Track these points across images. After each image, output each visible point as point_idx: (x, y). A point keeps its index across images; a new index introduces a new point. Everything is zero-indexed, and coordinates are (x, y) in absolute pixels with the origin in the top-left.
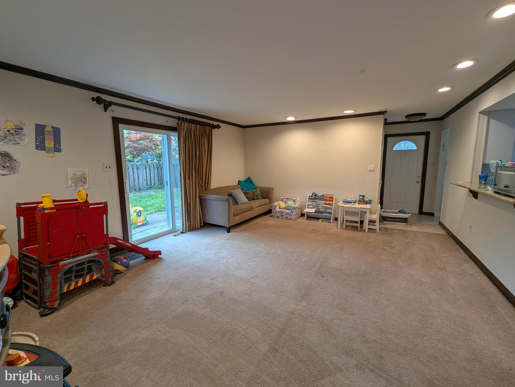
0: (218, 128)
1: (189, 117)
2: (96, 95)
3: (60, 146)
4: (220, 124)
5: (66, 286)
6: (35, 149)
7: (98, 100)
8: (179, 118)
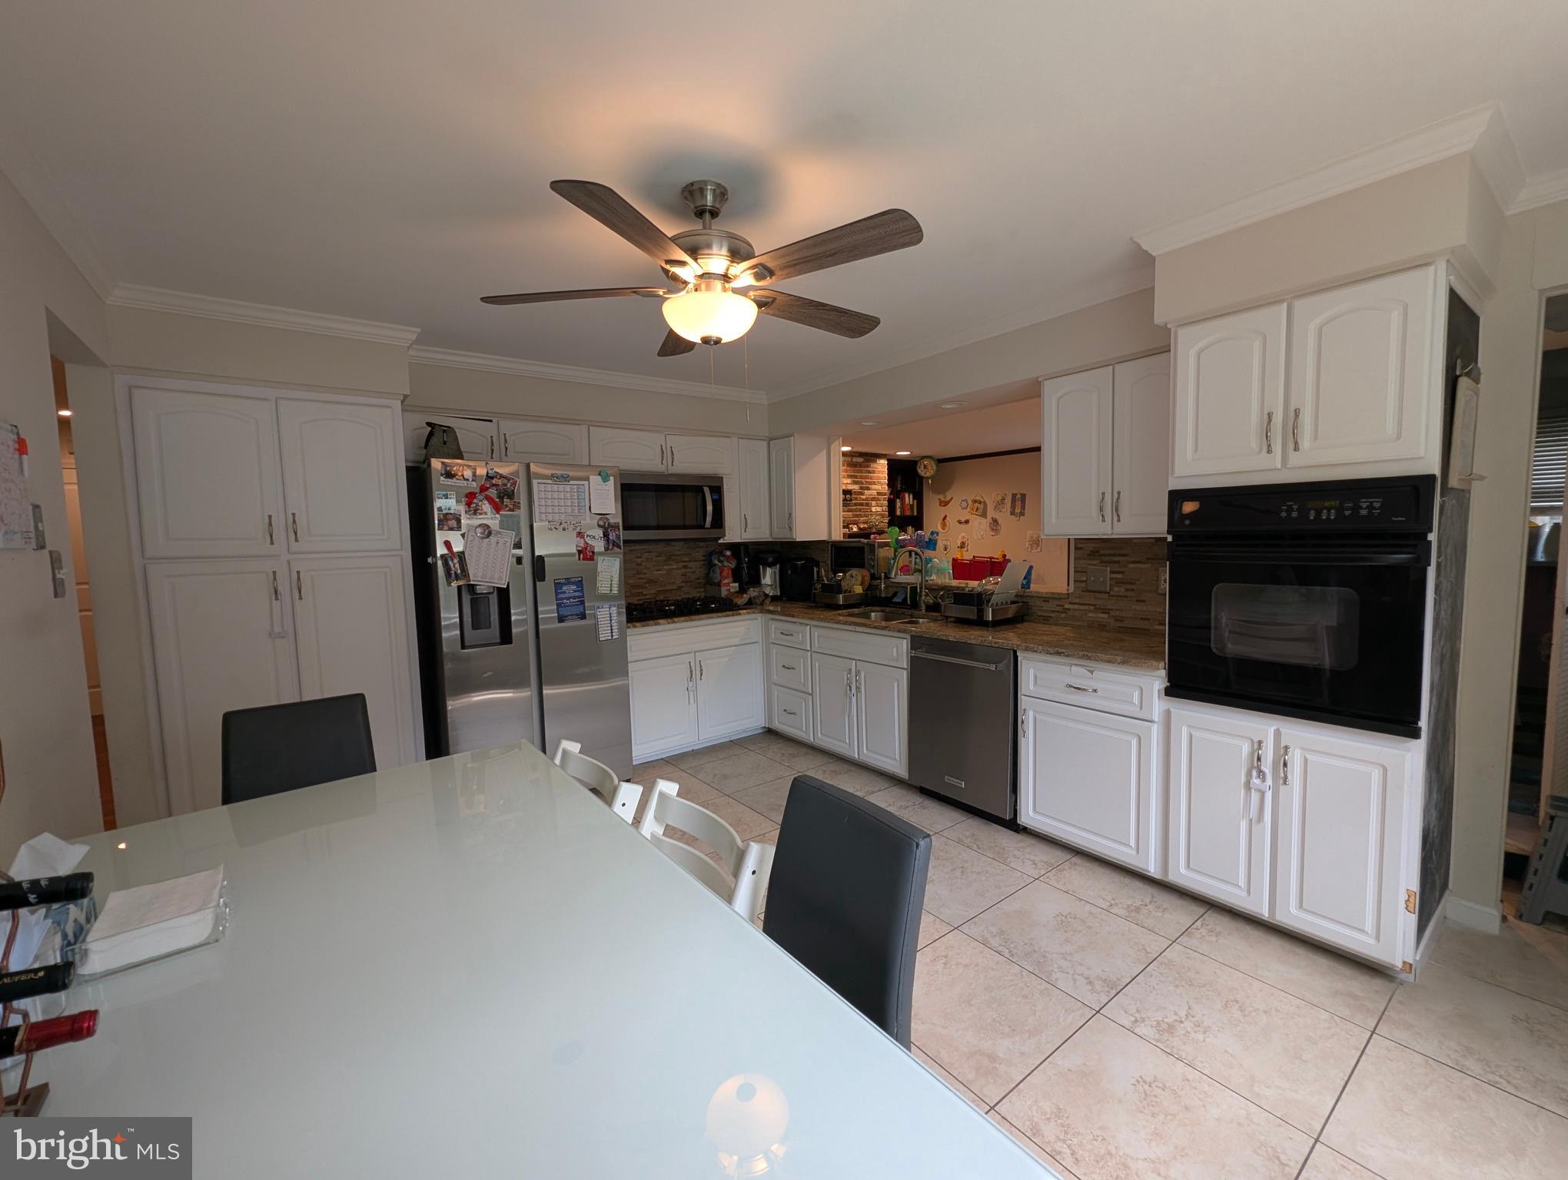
3: (1024, 510)
6: (1010, 513)
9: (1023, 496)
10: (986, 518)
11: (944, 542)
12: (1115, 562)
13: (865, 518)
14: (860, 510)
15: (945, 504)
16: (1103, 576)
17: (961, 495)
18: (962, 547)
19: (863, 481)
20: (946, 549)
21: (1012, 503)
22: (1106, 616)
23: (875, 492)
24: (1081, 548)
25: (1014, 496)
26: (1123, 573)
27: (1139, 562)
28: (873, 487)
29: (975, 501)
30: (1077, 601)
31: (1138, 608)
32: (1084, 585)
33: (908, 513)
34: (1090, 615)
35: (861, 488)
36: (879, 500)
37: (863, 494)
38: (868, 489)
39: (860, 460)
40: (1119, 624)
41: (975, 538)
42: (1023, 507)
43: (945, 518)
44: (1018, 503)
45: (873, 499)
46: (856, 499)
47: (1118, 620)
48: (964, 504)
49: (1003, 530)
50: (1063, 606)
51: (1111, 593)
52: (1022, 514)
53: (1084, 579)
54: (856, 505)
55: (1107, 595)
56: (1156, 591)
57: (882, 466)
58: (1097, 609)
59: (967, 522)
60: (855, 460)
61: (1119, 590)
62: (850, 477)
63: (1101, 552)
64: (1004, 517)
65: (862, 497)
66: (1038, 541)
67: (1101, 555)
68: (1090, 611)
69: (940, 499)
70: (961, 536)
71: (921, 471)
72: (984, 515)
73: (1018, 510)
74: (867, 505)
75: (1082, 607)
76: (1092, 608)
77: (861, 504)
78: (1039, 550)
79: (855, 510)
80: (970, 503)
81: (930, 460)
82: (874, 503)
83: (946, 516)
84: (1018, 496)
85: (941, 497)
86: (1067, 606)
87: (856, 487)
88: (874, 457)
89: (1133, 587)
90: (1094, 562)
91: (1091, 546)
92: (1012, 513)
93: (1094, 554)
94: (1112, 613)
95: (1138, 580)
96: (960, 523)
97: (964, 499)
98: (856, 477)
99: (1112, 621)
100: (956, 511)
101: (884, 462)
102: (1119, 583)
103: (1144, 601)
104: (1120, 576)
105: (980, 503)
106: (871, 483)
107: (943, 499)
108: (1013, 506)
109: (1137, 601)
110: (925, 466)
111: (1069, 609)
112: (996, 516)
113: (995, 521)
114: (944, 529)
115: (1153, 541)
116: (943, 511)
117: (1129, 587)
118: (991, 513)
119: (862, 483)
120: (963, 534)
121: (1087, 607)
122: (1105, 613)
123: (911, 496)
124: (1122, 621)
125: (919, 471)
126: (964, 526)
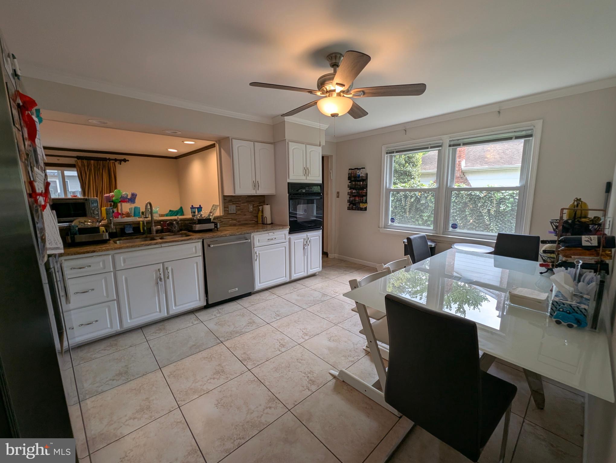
12: (237, 203)
16: (233, 208)
22: (235, 221)
24: (226, 199)
26: (239, 207)
27: (244, 203)
30: (226, 218)
31: (245, 217)
32: (227, 212)
34: (230, 222)
40: (239, 223)
47: (238, 222)
50: (221, 220)
51: (237, 214)
53: (227, 210)
55: (235, 214)
56: (249, 211)
58: (232, 219)
61: (239, 212)
63: (233, 200)
67: (233, 202)
68: (231, 221)
75: (227, 220)
76: (231, 219)
86: (222, 220)
89: (243, 211)
90: (231, 204)
91: (228, 199)
93: (230, 201)
94: (237, 220)
95: (244, 209)
99: (237, 222)
102: (239, 210)
103: (246, 215)
104: (239, 208)
109: (244, 215)
111: (223, 221)
115: (247, 196)
117: (241, 211)
121: (229, 220)
122: (235, 220)
124: (240, 222)
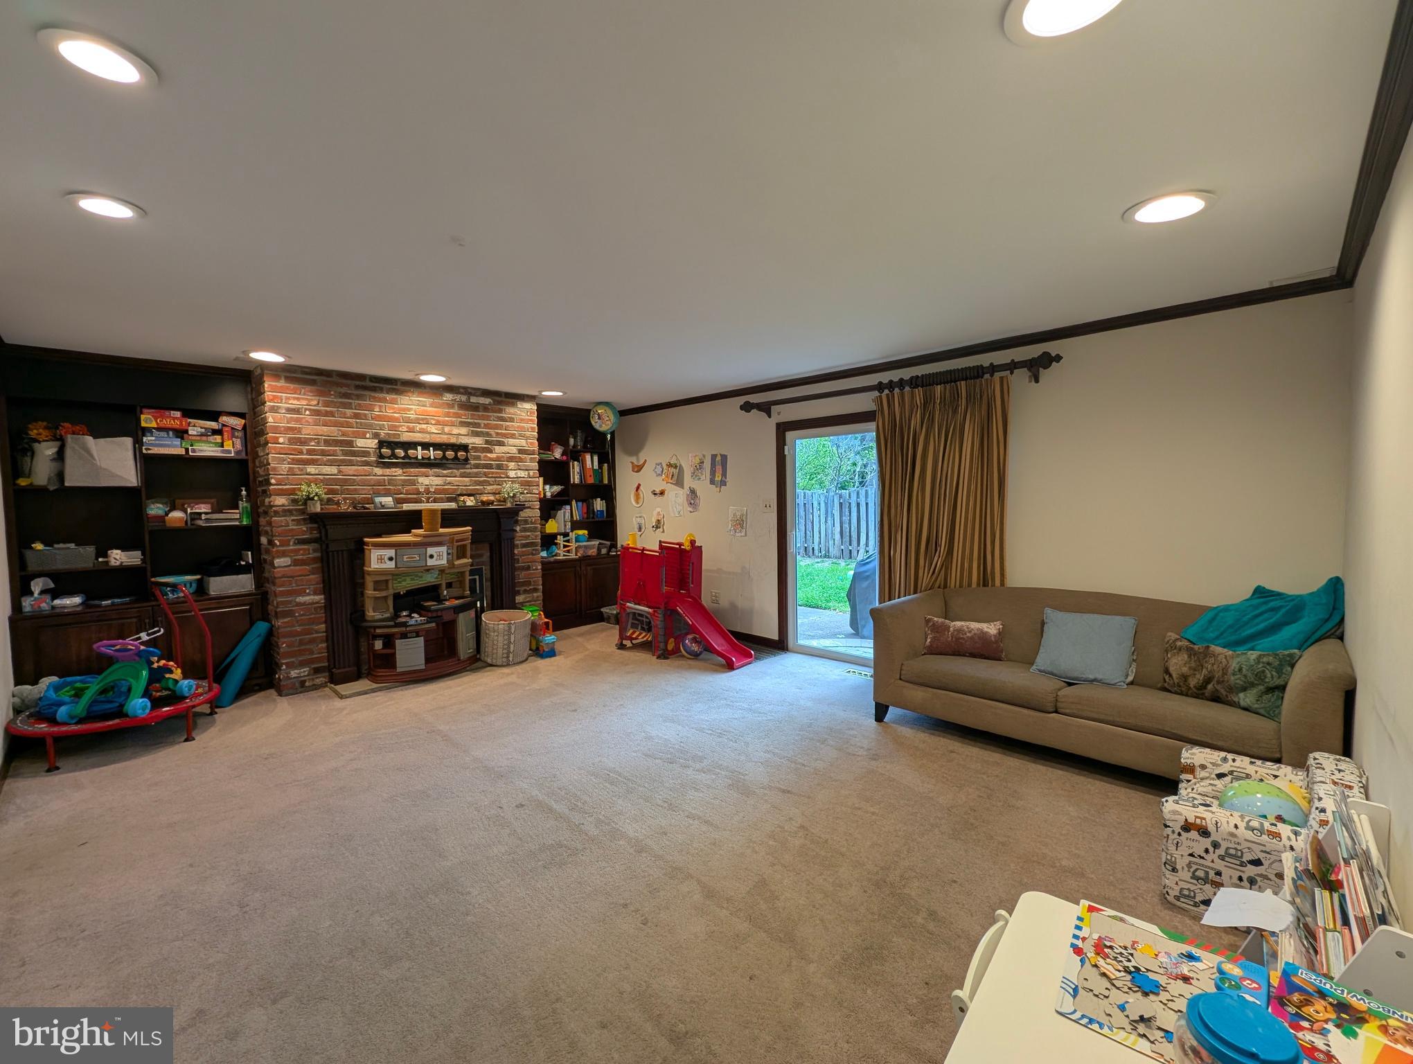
0: (1058, 362)
1: (906, 374)
2: (742, 400)
3: (726, 478)
4: (1052, 347)
5: (631, 631)
6: (709, 482)
7: (747, 407)
8: (880, 387)
9: (724, 458)
10: (683, 488)
11: (639, 519)
13: (495, 487)
14: (486, 475)
15: (638, 468)
17: (656, 454)
18: (657, 527)
19: (492, 432)
20: (640, 529)
21: (712, 469)
23: (514, 450)
25: (714, 457)
28: (511, 441)
29: (670, 465)
33: (591, 480)
35: (487, 442)
36: (521, 460)
37: (491, 451)
38: (501, 444)
39: (487, 401)
41: (672, 515)
42: (724, 474)
43: (638, 488)
44: (719, 468)
45: (511, 459)
46: (478, 458)
48: (659, 470)
49: (702, 504)
52: (723, 483)
54: (477, 466)
57: (526, 414)
59: (662, 493)
60: (473, 400)
62: (463, 424)
64: (703, 487)
65: (489, 455)
66: (743, 521)
69: (632, 463)
70: (655, 513)
71: (596, 424)
72: (679, 483)
73: (718, 478)
74: (499, 467)
77: (489, 466)
78: (743, 534)
79: (476, 475)
80: (665, 467)
81: (607, 408)
82: (512, 465)
83: (639, 485)
84: (719, 458)
85: (634, 459)
87: (478, 441)
88: (514, 398)
92: (712, 482)
96: (655, 494)
97: (658, 462)
98: (478, 425)
100: (651, 479)
101: (531, 407)
105: (676, 467)
106: (505, 436)
107: (636, 463)
108: (713, 473)
110: (599, 415)
112: (695, 485)
113: (693, 492)
114: (638, 503)
116: (636, 478)
118: (688, 481)
119: (488, 434)
120: (658, 510)
123: (596, 458)
125: (593, 423)
126: (659, 498)
